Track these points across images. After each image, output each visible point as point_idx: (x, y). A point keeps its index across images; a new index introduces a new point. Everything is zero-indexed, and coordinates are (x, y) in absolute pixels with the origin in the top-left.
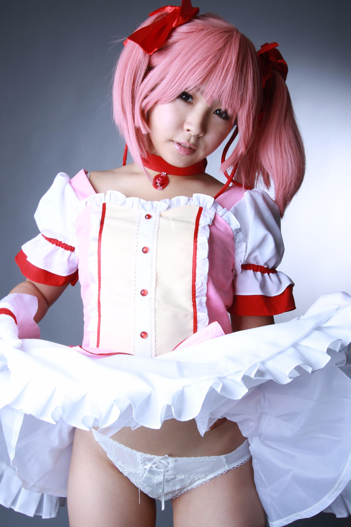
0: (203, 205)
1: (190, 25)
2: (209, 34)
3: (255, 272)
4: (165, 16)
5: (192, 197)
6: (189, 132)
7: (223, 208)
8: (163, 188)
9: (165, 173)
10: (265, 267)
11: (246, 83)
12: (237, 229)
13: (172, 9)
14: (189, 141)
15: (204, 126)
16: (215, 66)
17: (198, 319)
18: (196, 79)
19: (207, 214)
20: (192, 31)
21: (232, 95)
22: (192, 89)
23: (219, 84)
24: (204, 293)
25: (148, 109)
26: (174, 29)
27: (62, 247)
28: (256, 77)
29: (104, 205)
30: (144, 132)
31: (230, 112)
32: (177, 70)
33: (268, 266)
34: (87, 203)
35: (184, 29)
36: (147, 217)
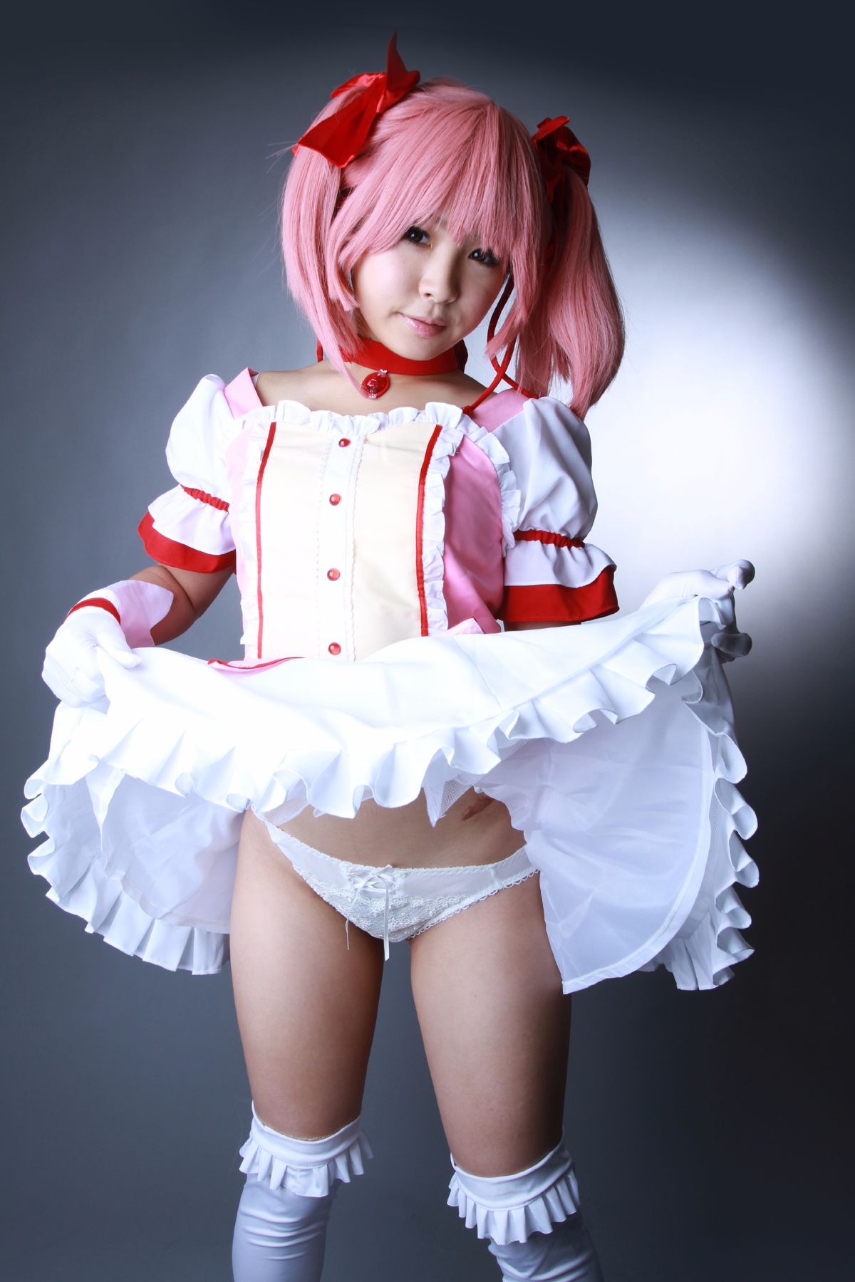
0: (443, 422)
1: (409, 105)
2: (443, 116)
3: (545, 545)
4: (359, 94)
5: (424, 408)
6: (430, 298)
7: (480, 427)
8: (377, 397)
9: (386, 372)
10: (563, 535)
11: (518, 197)
12: (503, 465)
13: (372, 79)
14: (430, 313)
15: (455, 282)
16: (461, 174)
17: (429, 619)
18: (430, 201)
19: (448, 439)
20: (411, 116)
21: (496, 222)
22: (426, 221)
23: (472, 204)
24: (439, 574)
25: (353, 264)
26: (379, 117)
27: (211, 504)
28: (535, 185)
29: (273, 427)
30: (347, 307)
31: (496, 252)
32: (396, 189)
33: (568, 534)
34: (244, 422)
35: (397, 112)
36: (342, 443)
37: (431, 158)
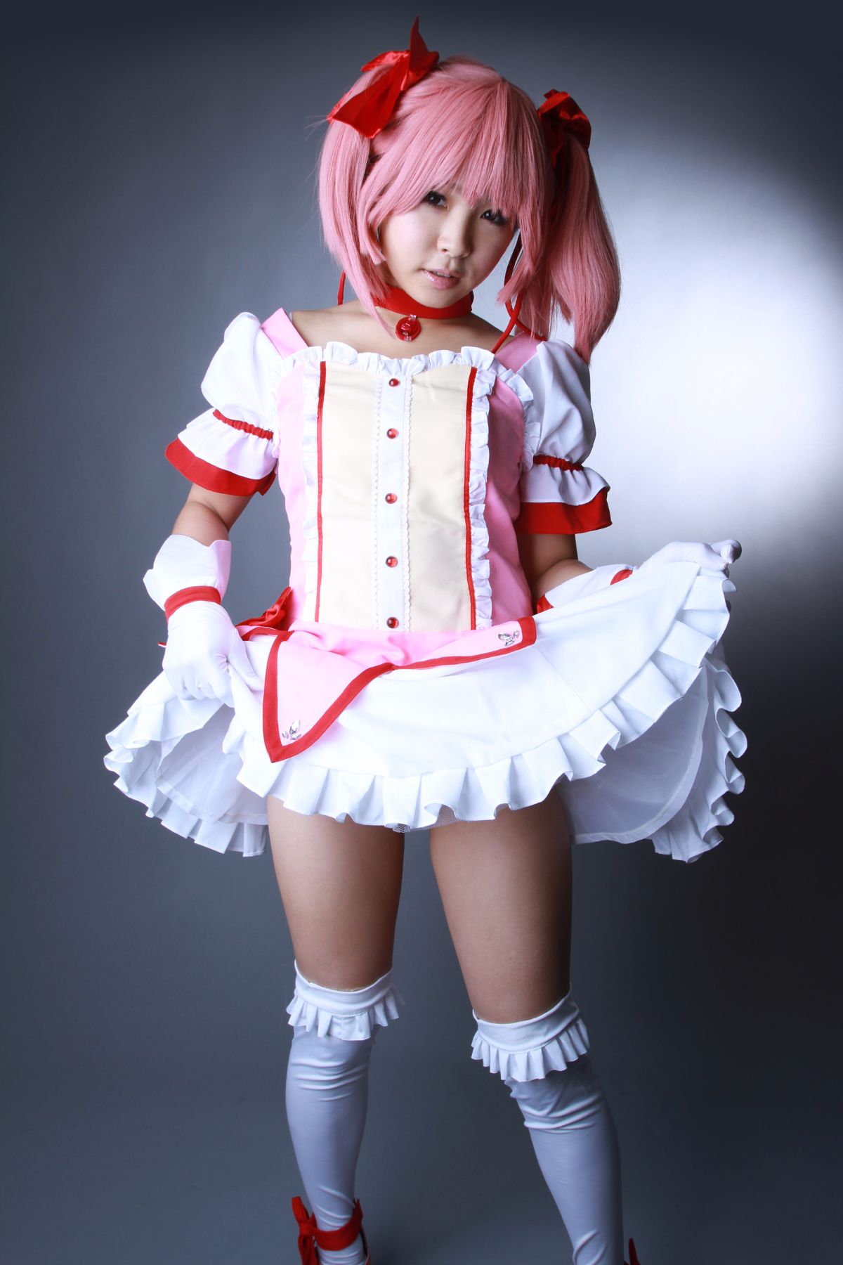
0: (477, 364)
1: (427, 85)
2: (458, 94)
3: (553, 468)
4: (384, 73)
5: (460, 352)
6: (447, 253)
7: (508, 369)
8: (413, 339)
9: (415, 316)
10: (568, 460)
11: (524, 166)
12: (529, 401)
13: (397, 57)
14: (447, 266)
15: (469, 239)
16: (473, 146)
17: (472, 537)
18: (446, 170)
19: (483, 379)
20: (431, 93)
21: (505, 187)
22: (443, 187)
23: (484, 173)
25: (380, 223)
26: (402, 94)
27: (254, 434)
28: (539, 154)
29: (324, 366)
30: (376, 261)
31: (505, 213)
32: (416, 160)
33: (572, 460)
34: (295, 361)
35: (419, 90)
36: (392, 383)
37: (448, 132)
